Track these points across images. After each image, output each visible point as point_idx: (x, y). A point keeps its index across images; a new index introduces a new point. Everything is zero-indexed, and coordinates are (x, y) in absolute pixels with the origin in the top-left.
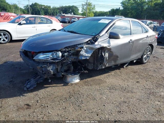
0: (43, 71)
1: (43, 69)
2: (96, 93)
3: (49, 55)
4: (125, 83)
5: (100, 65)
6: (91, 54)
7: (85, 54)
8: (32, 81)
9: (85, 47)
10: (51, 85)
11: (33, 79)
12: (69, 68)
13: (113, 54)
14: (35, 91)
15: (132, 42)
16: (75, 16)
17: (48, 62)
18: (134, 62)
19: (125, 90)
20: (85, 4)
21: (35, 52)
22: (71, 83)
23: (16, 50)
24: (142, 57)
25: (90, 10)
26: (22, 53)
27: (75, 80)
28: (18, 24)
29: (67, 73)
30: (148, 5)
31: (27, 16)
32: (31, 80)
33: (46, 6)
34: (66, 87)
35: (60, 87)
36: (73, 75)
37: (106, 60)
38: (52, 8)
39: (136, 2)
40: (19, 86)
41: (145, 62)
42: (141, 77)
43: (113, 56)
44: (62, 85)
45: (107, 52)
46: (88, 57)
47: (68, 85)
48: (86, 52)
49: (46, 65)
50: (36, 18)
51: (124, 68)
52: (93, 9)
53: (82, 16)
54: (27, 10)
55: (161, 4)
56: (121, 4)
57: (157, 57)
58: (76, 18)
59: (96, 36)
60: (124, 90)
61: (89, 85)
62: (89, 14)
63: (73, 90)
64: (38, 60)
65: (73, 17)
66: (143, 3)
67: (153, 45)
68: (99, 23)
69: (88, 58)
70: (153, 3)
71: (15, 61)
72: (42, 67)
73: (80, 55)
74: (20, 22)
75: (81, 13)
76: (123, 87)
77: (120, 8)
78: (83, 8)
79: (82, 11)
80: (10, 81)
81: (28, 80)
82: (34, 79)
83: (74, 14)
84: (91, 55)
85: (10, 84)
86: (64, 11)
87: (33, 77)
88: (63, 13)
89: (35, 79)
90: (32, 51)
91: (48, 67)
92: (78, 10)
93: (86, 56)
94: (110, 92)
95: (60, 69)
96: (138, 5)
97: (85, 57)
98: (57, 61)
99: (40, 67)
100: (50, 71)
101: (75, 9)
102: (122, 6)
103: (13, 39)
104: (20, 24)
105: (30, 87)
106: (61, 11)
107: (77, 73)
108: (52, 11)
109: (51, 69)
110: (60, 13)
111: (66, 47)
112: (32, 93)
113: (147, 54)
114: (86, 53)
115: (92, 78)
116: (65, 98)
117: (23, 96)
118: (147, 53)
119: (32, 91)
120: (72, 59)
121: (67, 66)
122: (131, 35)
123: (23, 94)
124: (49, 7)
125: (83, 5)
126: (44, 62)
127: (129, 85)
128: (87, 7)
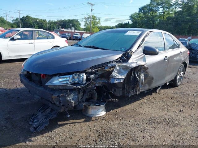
0: (60, 103)
1: (61, 99)
2: (133, 130)
3: (68, 79)
4: (166, 113)
5: (132, 90)
6: (125, 75)
7: (118, 76)
8: (39, 117)
9: (118, 66)
10: (68, 121)
11: (40, 113)
12: (92, 95)
13: (148, 75)
14: (46, 133)
15: (167, 59)
16: (77, 31)
17: (67, 88)
18: (167, 84)
19: (170, 123)
20: (88, 17)
21: (46, 75)
22: (94, 117)
23: (9, 73)
24: (176, 77)
25: (94, 24)
26: (24, 76)
27: (100, 113)
28: (9, 39)
29: (90, 103)
30: (160, 19)
31: (21, 30)
32: (38, 114)
33: (41, 19)
34: (90, 123)
35: (81, 123)
36: (97, 105)
37: (141, 83)
38: (47, 21)
39: (146, 16)
40: (21, 125)
41: (178, 85)
42: (182, 104)
43: (148, 78)
44: (84, 120)
45: (143, 73)
46: (122, 80)
47: (92, 119)
48: (119, 72)
49: (65, 93)
50: (34, 32)
51: (156, 92)
52: (97, 23)
53: (86, 32)
54: (16, 24)
55: (174, 18)
56: (130, 18)
57: (188, 77)
58: (79, 34)
59: (128, 52)
60: (168, 123)
61: (121, 119)
62: (93, 29)
63: (102, 128)
64: (53, 87)
65: (74, 32)
66: (154, 17)
67: (186, 62)
68: (126, 35)
69: (122, 82)
70: (165, 17)
71: (9, 88)
72: (58, 96)
73: (111, 77)
74: (12, 37)
75: (83, 28)
76: (166, 119)
77: (129, 22)
78: (86, 23)
79: (85, 26)
80: (6, 119)
81: (33, 115)
82: (42, 113)
83: (76, 29)
84: (125, 77)
85: (7, 122)
86: (63, 25)
87: (40, 110)
88: (62, 28)
89: (44, 114)
90: (42, 74)
91: (68, 96)
92: (80, 24)
93: (120, 78)
94: (152, 127)
95: (81, 98)
96: (149, 19)
97: (117, 80)
98: (80, 87)
99: (56, 96)
100: (71, 102)
101: (76, 23)
102: (131, 20)
103: (3, 59)
104: (13, 39)
105: (39, 126)
106: (59, 25)
107: (102, 102)
108: (49, 26)
109: (71, 99)
110: (58, 28)
111: (92, 67)
112: (42, 136)
113: (180, 75)
114: (118, 74)
115: (121, 108)
116: (94, 140)
117: (30, 141)
118: (180, 73)
119: (42, 132)
120: (99, 83)
121: (88, 93)
122: (165, 50)
123: (30, 139)
124: (44, 21)
125: (85, 18)
126: (61, 90)
127: (172, 116)
128: (91, 20)
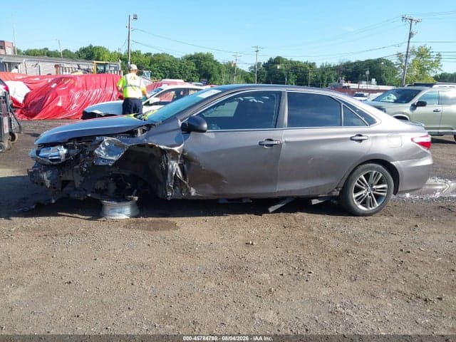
6: (119, 156)
7: (105, 155)
9: (107, 141)
18: (314, 203)
25: (422, 70)
37: (171, 177)
46: (111, 162)
48: (109, 150)
52: (432, 65)
83: (379, 83)
86: (350, 74)
88: (347, 81)
93: (108, 158)
97: (104, 161)
104: (148, 104)
124: (310, 66)
